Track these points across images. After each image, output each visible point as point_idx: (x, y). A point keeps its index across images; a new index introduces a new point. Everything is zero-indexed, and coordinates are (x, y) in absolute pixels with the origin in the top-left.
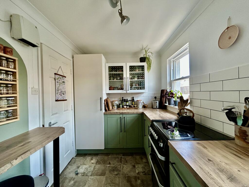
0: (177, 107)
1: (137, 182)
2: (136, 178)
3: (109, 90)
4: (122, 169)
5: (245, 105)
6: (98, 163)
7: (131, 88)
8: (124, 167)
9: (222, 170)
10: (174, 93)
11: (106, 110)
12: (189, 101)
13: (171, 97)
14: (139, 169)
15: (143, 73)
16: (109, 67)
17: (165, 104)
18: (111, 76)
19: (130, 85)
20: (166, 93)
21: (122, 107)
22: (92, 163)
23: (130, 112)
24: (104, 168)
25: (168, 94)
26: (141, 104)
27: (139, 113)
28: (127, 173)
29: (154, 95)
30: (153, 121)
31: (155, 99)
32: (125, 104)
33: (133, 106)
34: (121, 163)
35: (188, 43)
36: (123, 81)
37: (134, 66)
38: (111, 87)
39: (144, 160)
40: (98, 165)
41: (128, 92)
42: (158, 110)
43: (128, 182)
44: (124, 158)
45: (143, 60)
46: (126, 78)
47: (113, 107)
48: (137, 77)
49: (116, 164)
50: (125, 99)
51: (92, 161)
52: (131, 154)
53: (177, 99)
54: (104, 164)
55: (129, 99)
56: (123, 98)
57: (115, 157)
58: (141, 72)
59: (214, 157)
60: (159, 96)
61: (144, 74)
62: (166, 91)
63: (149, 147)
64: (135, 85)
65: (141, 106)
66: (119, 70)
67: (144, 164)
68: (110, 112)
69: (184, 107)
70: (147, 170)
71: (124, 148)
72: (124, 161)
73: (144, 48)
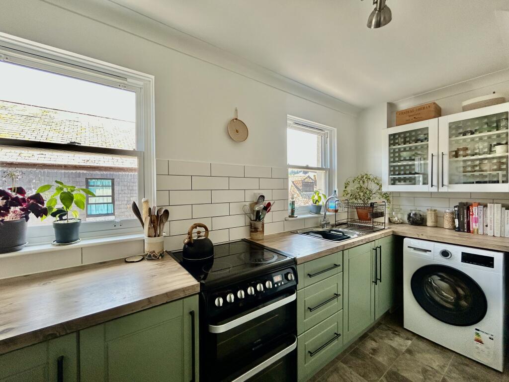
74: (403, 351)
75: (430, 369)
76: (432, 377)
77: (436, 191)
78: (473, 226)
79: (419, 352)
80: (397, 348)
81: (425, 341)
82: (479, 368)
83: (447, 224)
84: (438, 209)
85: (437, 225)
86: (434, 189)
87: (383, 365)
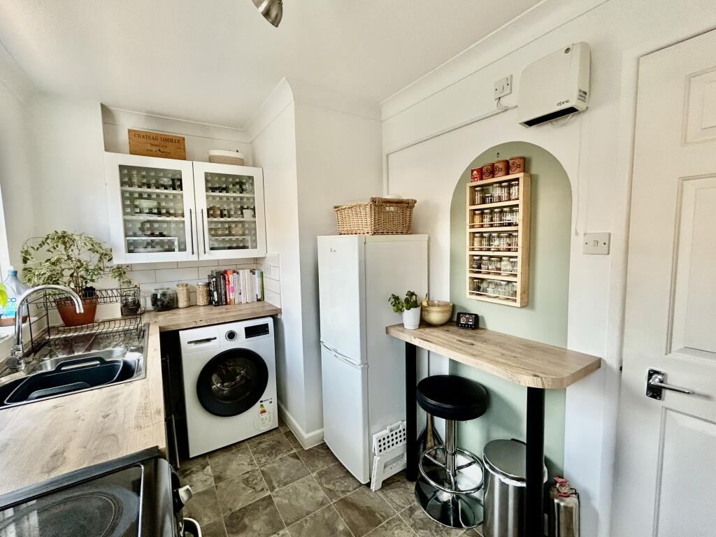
74: (214, 484)
75: (247, 475)
76: (255, 481)
77: (196, 259)
78: (231, 296)
79: (225, 471)
80: (206, 488)
81: (218, 453)
82: (267, 437)
83: (201, 300)
84: (190, 283)
85: (192, 305)
86: (195, 258)
87: (214, 524)
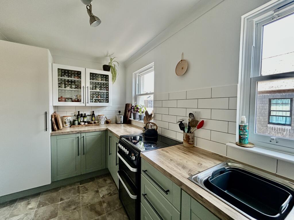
0: (142, 121)
1: (103, 206)
2: (101, 203)
3: (59, 101)
4: (82, 200)
5: (189, 118)
6: (41, 206)
7: (92, 101)
8: (84, 197)
9: (179, 164)
10: (139, 108)
11: (53, 130)
12: (153, 116)
13: (137, 112)
14: (104, 192)
15: (107, 83)
16: (58, 69)
17: (130, 119)
18: (62, 83)
19: (91, 97)
20: (131, 107)
21: (78, 124)
22: (31, 209)
23: (92, 130)
24: (53, 208)
25: (134, 109)
26: (103, 120)
27: (102, 130)
28: (89, 202)
29: (118, 110)
30: (121, 137)
31: (119, 114)
32: (82, 120)
33: (93, 122)
34: (79, 193)
35: (153, 63)
36: (81, 91)
37: (96, 74)
38: (62, 97)
39: (109, 181)
40: (42, 208)
41: (87, 105)
42: (122, 125)
43: (91, 211)
44: (82, 187)
45: (106, 68)
46: (84, 87)
47: (64, 125)
48: (100, 87)
49: (73, 197)
50: (82, 114)
51: (30, 206)
52: (92, 179)
53: (142, 114)
54: (52, 203)
55: (88, 113)
56: (79, 112)
57: (69, 189)
58: (105, 82)
59: (174, 157)
60: (123, 110)
61: (108, 85)
62: (131, 105)
63: (116, 165)
64: (97, 97)
65: (104, 122)
66: (75, 76)
67: (109, 185)
68: (60, 131)
69: (149, 121)
70: (113, 190)
71: (83, 174)
72: (83, 190)
73: (109, 55)
